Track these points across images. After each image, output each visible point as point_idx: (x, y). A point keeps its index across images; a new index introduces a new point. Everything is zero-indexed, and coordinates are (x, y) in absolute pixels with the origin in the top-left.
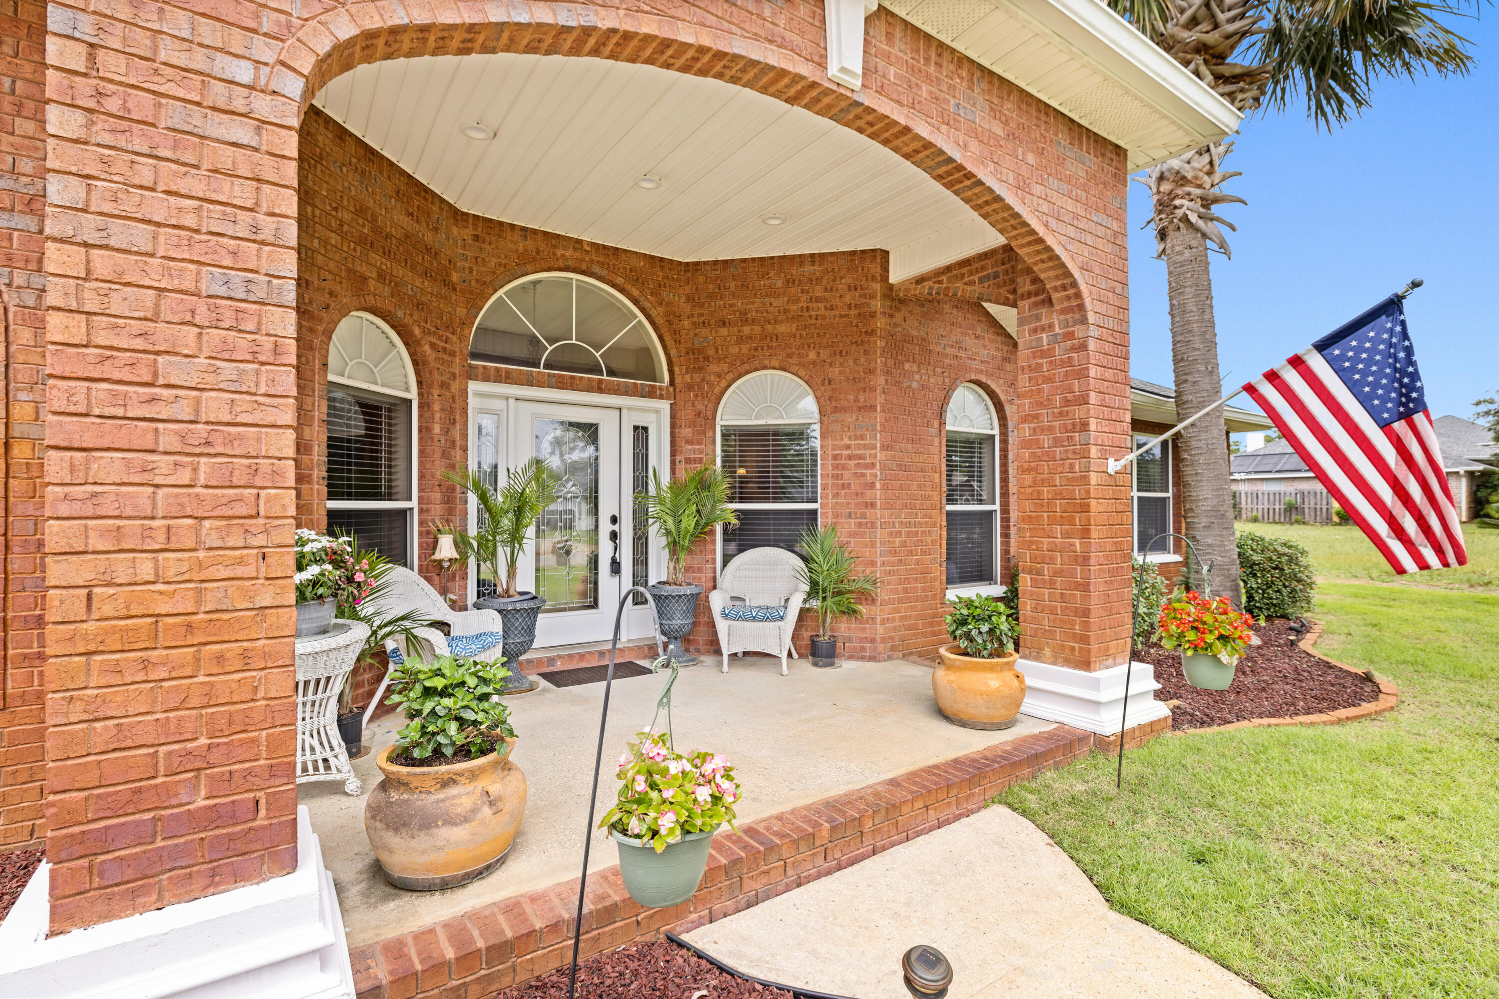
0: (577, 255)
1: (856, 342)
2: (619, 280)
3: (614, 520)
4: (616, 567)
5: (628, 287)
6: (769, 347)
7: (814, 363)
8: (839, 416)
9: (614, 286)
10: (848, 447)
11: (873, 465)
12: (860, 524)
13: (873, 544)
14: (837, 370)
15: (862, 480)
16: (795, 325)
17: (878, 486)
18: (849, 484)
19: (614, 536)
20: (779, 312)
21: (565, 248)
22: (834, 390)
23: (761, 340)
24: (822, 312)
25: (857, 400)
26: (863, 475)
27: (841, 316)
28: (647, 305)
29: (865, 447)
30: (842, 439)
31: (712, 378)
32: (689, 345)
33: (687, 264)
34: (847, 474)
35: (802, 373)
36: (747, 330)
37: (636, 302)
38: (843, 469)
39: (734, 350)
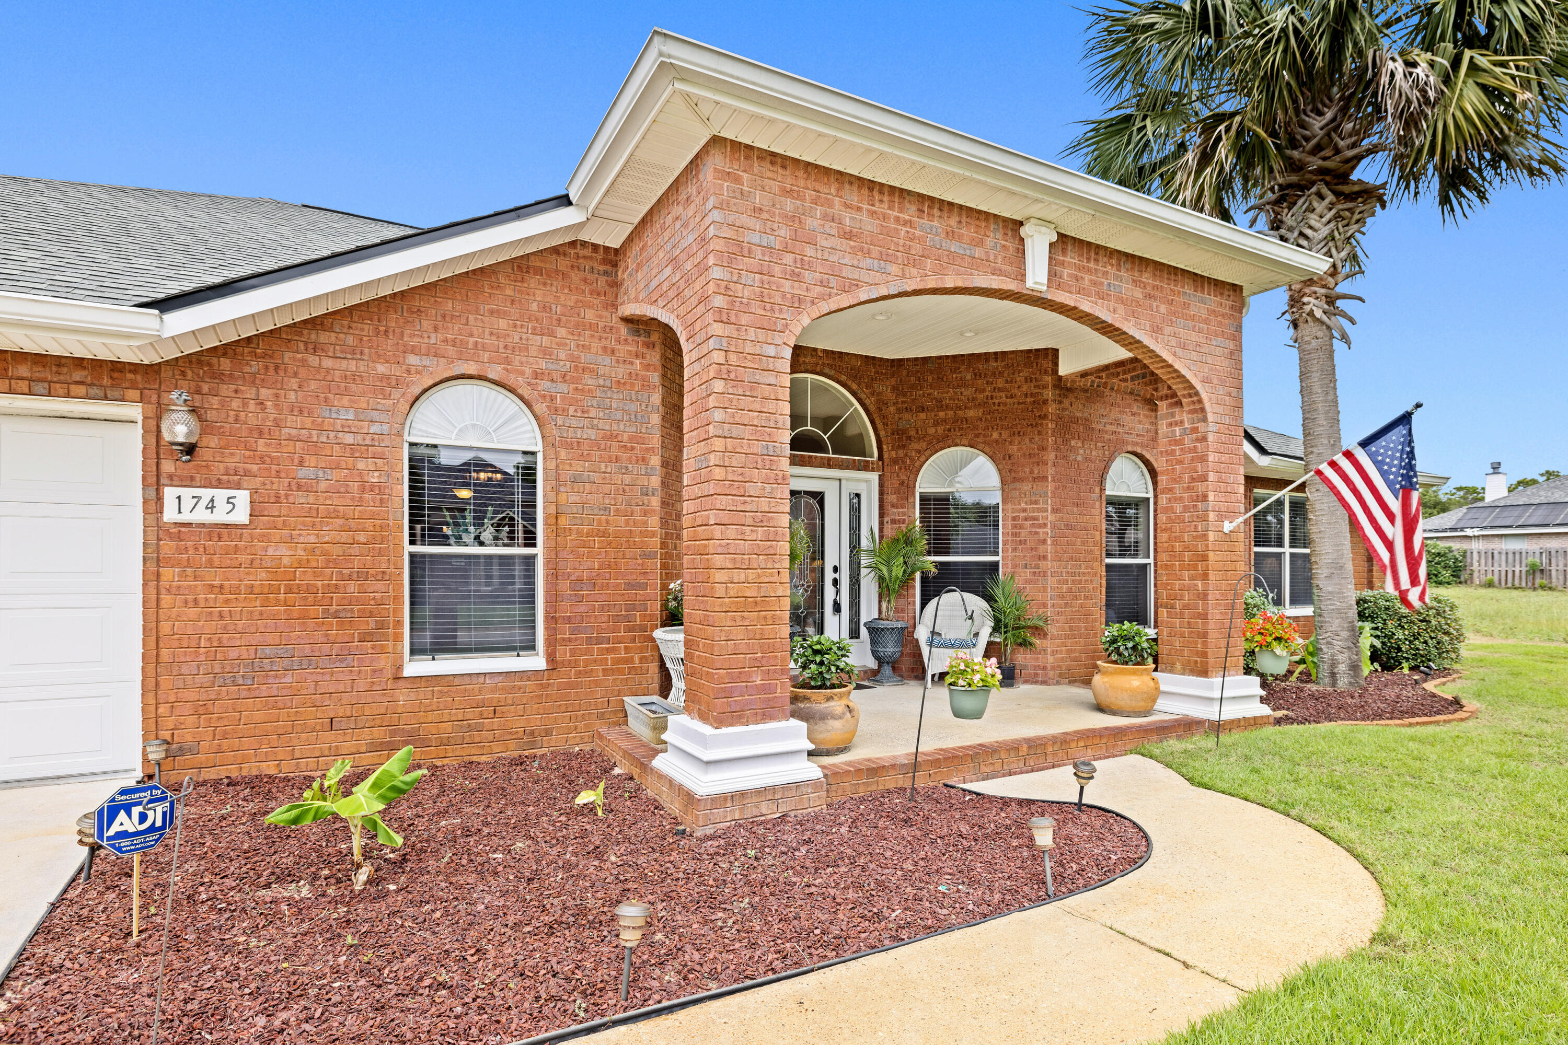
0: (814, 360)
1: (1032, 424)
2: (843, 378)
3: (836, 569)
4: (837, 608)
5: (849, 383)
6: (961, 429)
7: (997, 441)
8: (1017, 485)
9: (838, 382)
10: (1025, 510)
11: (1045, 525)
12: (1034, 573)
13: (1045, 590)
14: (1015, 448)
15: (1036, 536)
16: (981, 410)
17: (1049, 542)
18: (1026, 541)
19: (835, 582)
20: (968, 399)
21: (805, 356)
22: (1013, 464)
23: (953, 423)
24: (1004, 400)
25: (1032, 472)
26: (1037, 533)
27: (1019, 403)
28: (863, 396)
29: (1039, 510)
30: (1020, 504)
31: (913, 454)
32: (894, 427)
33: (893, 360)
34: (1024, 533)
35: (987, 449)
36: (942, 414)
37: (854, 394)
38: (1021, 528)
39: (932, 431)
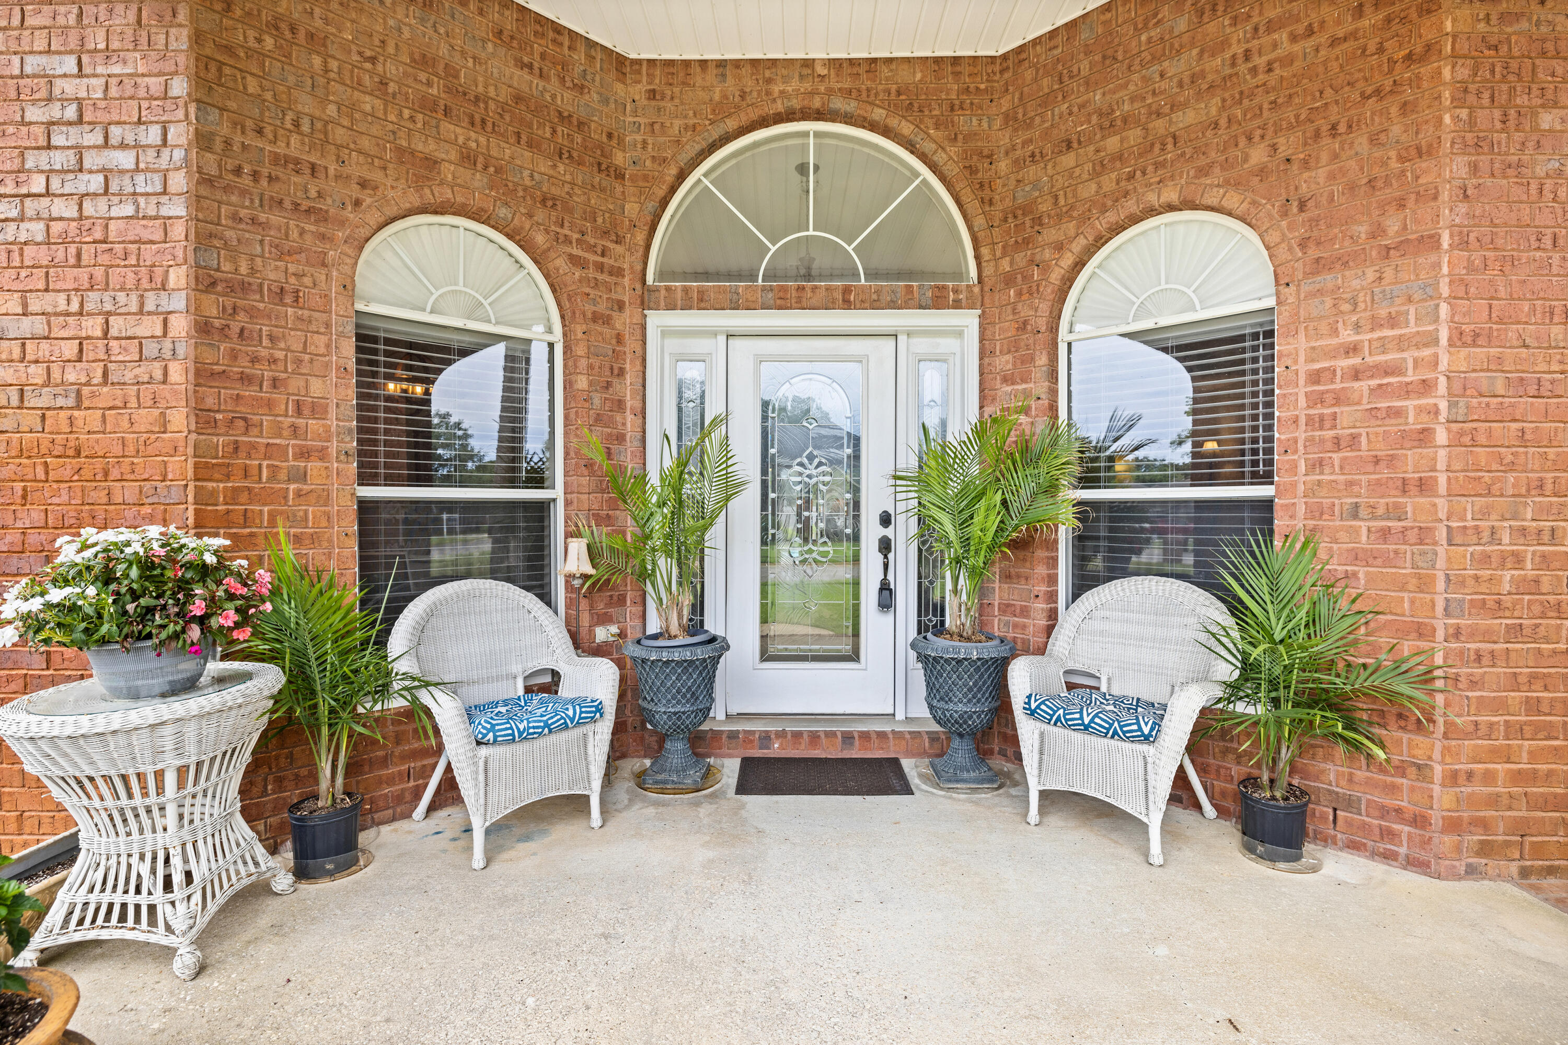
0: (807, 86)
1: (1378, 91)
2: (878, 114)
3: (886, 520)
4: (887, 596)
5: (893, 122)
6: (1158, 166)
7: (1262, 172)
8: (1333, 279)
9: (873, 127)
10: (1352, 349)
11: (1426, 386)
12: (1385, 534)
13: (1425, 584)
14: (1322, 174)
15: (1393, 424)
16: (1217, 100)
17: (1441, 436)
18: (1354, 437)
19: (885, 546)
20: (1180, 85)
21: (786, 79)
22: (1314, 222)
23: (1141, 155)
24: (1286, 47)
25: (1377, 232)
26: (1398, 413)
27: (1334, 42)
28: (928, 147)
29: (1403, 342)
30: (1335, 332)
31: (1047, 254)
32: (1008, 203)
33: (1005, 57)
34: (1346, 414)
35: (1232, 200)
36: (1113, 143)
37: (911, 148)
38: (1338, 401)
39: (1089, 190)
